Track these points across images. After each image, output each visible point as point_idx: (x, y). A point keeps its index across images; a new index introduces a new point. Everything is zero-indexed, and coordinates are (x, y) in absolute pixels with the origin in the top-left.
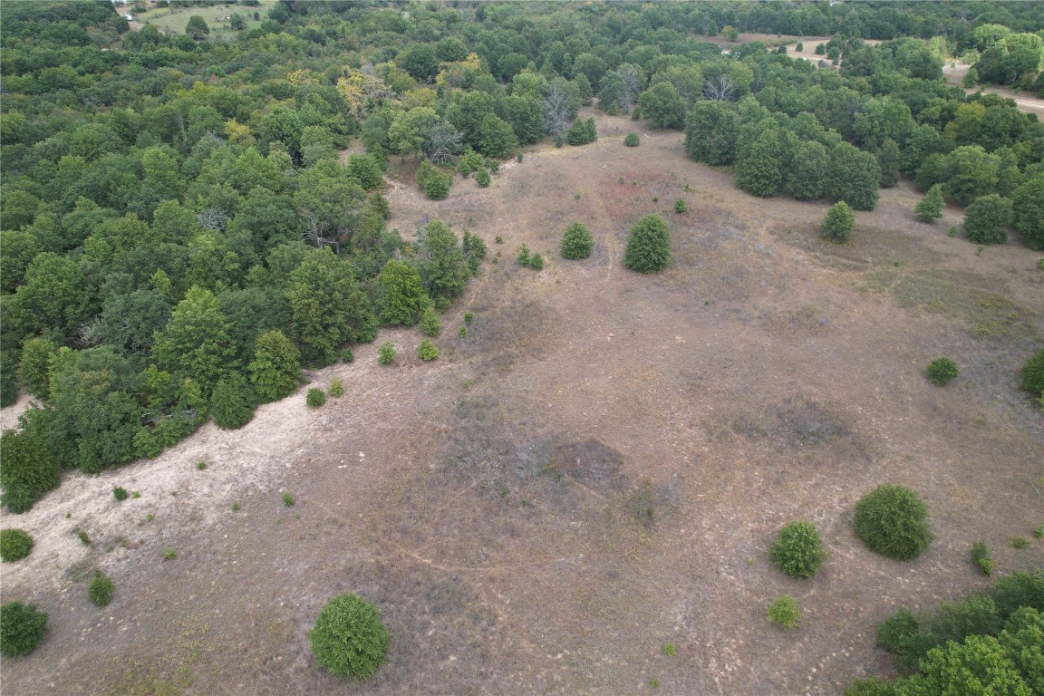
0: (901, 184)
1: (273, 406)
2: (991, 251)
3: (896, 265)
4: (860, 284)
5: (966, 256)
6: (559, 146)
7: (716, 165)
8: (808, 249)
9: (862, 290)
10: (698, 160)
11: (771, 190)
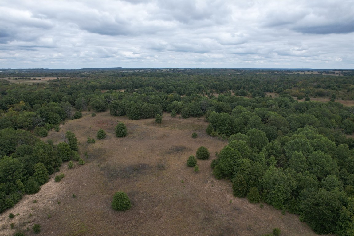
0: (164, 113)
1: (44, 186)
2: (188, 119)
3: (174, 124)
4: (170, 128)
5: (184, 121)
6: (72, 119)
7: (121, 116)
8: (155, 126)
9: (171, 129)
10: (115, 116)
11: (139, 117)
